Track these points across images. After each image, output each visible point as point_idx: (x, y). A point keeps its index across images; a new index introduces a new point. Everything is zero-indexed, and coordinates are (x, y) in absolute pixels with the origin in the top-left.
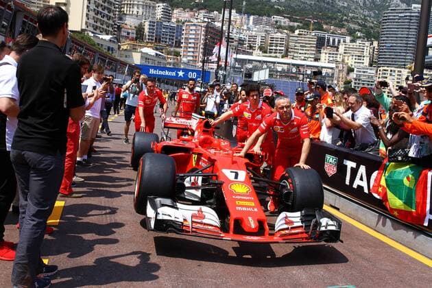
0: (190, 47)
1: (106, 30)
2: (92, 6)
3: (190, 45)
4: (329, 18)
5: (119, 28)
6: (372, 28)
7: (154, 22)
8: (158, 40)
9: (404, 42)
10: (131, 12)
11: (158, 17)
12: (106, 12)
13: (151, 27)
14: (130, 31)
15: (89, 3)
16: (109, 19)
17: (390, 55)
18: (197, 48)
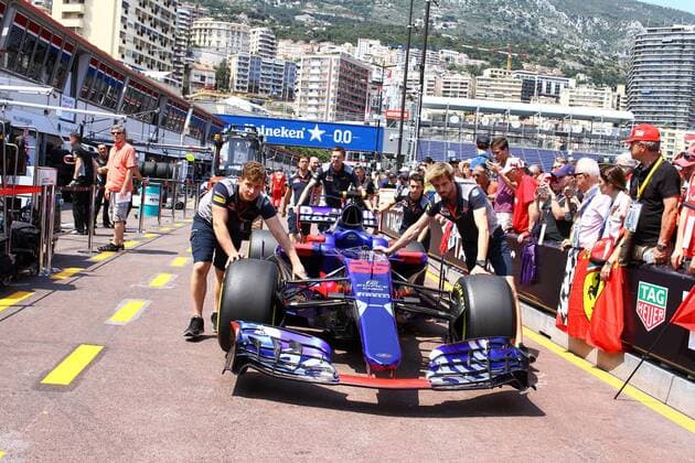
0: (310, 98)
1: (159, 64)
2: (132, 19)
3: (310, 94)
4: (531, 52)
5: (188, 70)
6: (602, 66)
7: (247, 59)
8: (254, 89)
9: (673, 84)
10: (207, 44)
11: (254, 51)
12: (158, 30)
13: (242, 67)
14: (206, 74)
15: (126, 12)
16: (164, 44)
17: (649, 107)
18: (323, 98)
